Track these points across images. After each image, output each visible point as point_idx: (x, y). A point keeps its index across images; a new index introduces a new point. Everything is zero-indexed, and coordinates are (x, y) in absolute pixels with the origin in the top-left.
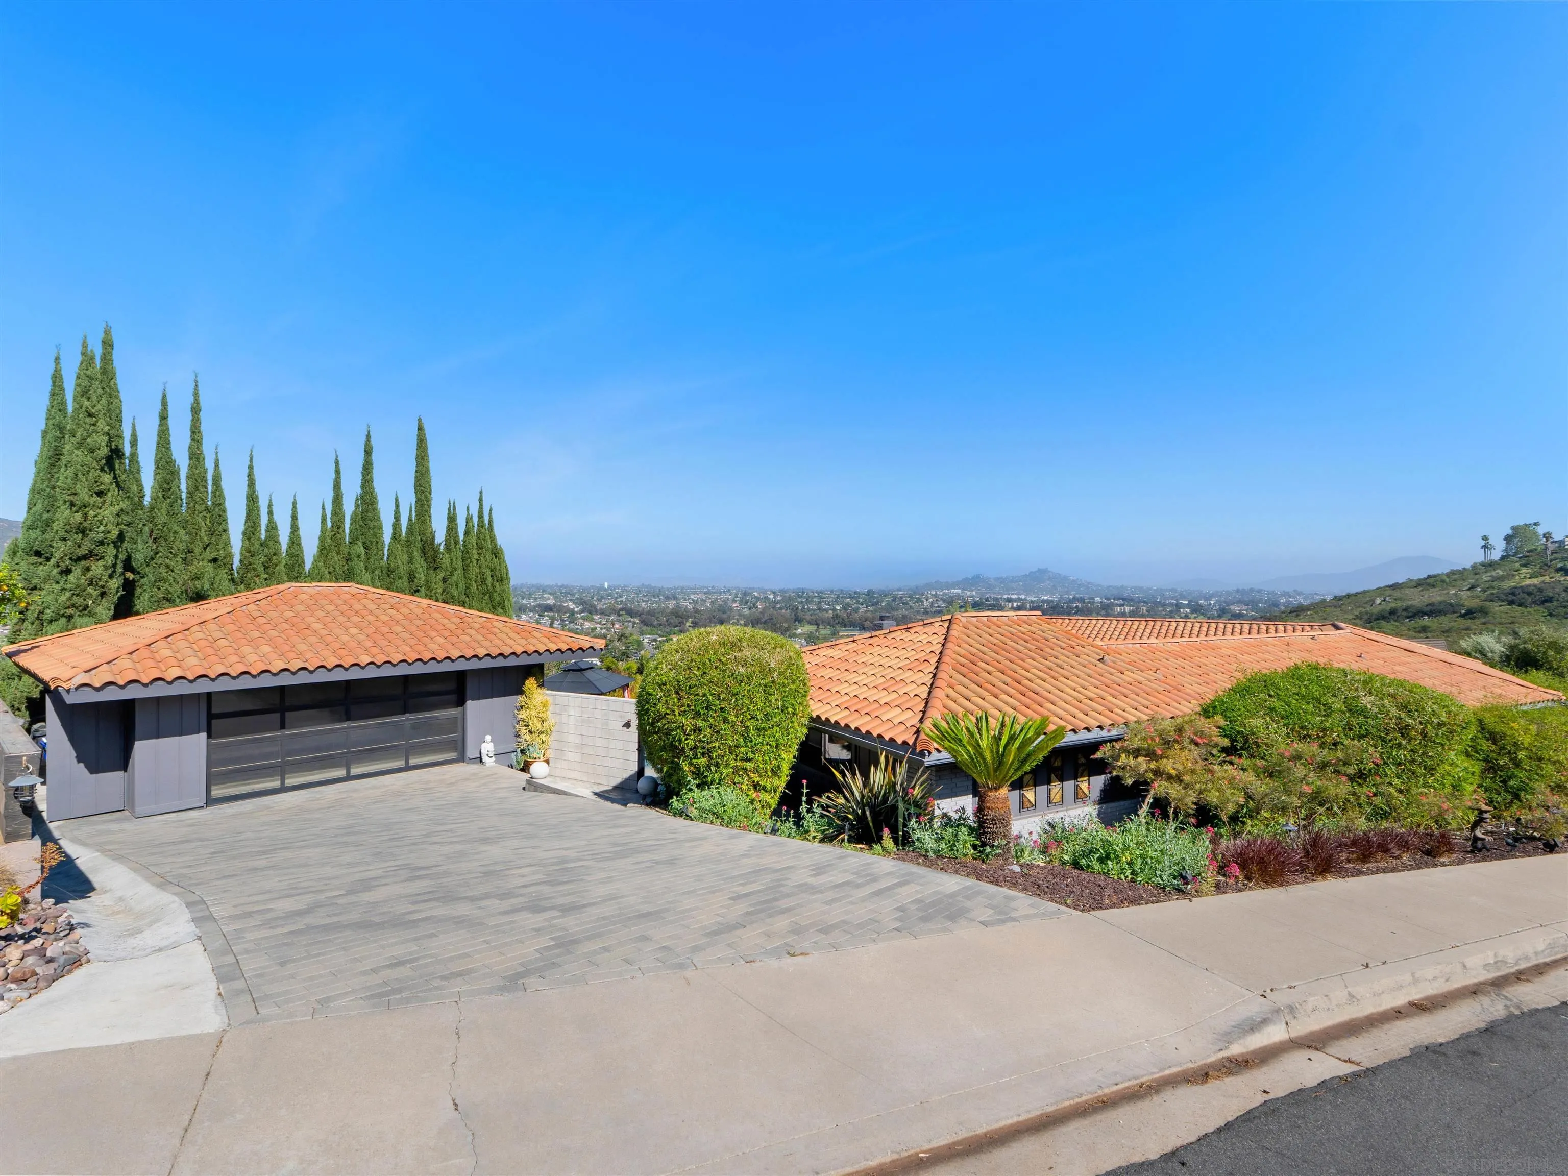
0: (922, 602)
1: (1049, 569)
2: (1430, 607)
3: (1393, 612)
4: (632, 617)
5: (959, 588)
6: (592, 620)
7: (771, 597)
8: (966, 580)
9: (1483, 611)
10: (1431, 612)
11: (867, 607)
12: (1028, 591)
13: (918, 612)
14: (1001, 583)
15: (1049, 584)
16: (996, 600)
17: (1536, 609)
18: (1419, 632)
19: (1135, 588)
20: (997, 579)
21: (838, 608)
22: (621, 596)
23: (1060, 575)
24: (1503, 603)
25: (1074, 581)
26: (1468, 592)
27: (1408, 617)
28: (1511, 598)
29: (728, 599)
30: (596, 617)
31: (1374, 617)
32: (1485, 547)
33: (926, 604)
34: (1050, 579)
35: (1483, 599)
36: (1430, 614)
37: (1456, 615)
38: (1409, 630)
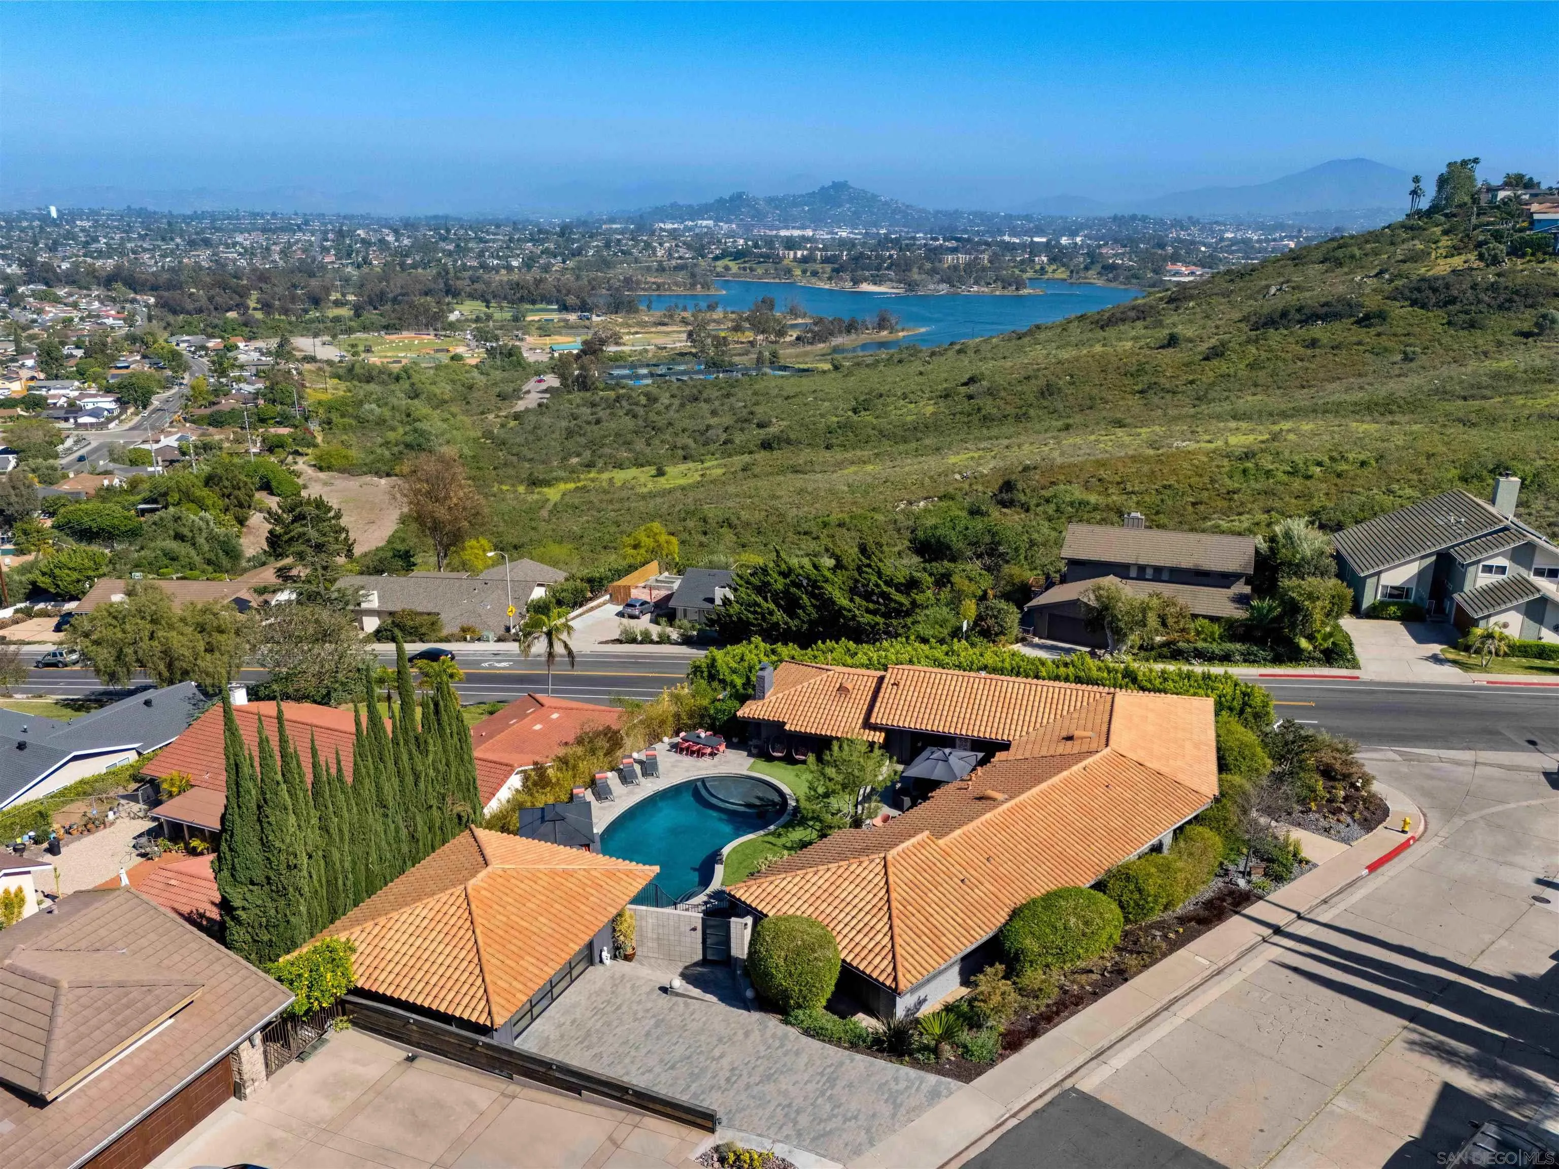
0: (654, 250)
1: (850, 183)
2: (1326, 309)
3: (1284, 314)
4: (136, 293)
5: (710, 218)
6: (57, 300)
7: (391, 238)
8: (721, 201)
9: (1382, 316)
10: (1326, 314)
11: (564, 262)
12: (817, 221)
13: (649, 269)
14: (776, 208)
15: (849, 209)
16: (770, 242)
17: (1436, 313)
18: (1307, 347)
19: (976, 214)
20: (770, 200)
21: (515, 263)
22: (96, 240)
23: (865, 192)
24: (1406, 303)
25: (886, 203)
26: (1375, 280)
27: (1299, 322)
28: (1416, 295)
29: (311, 244)
30: (61, 292)
31: (1263, 320)
32: (1414, 193)
33: (660, 253)
34: (851, 200)
35: (1386, 294)
36: (1324, 318)
37: (1353, 319)
38: (1297, 342)
